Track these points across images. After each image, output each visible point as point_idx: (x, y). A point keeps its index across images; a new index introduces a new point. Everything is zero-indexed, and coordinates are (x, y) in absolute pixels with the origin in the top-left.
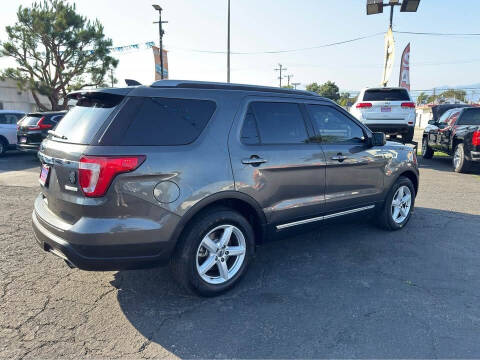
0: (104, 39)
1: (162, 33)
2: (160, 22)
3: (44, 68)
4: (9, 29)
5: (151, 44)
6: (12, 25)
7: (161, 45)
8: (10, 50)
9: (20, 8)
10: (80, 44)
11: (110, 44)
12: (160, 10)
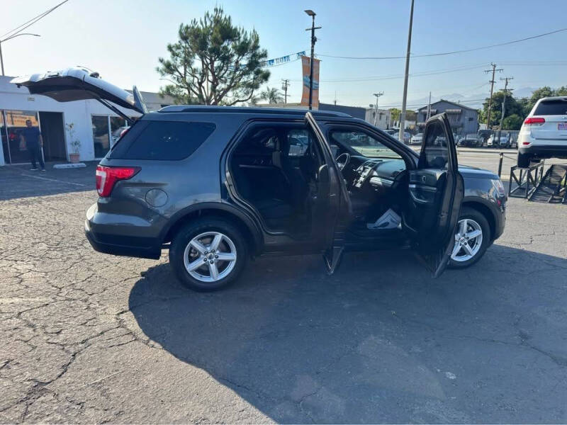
0: (260, 51)
1: (314, 40)
2: (313, 29)
3: (200, 84)
4: (170, 48)
5: (301, 55)
6: (173, 44)
7: (312, 54)
8: (170, 69)
9: (182, 26)
10: (235, 58)
11: (265, 55)
12: (314, 15)
